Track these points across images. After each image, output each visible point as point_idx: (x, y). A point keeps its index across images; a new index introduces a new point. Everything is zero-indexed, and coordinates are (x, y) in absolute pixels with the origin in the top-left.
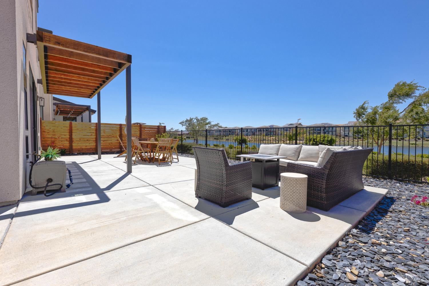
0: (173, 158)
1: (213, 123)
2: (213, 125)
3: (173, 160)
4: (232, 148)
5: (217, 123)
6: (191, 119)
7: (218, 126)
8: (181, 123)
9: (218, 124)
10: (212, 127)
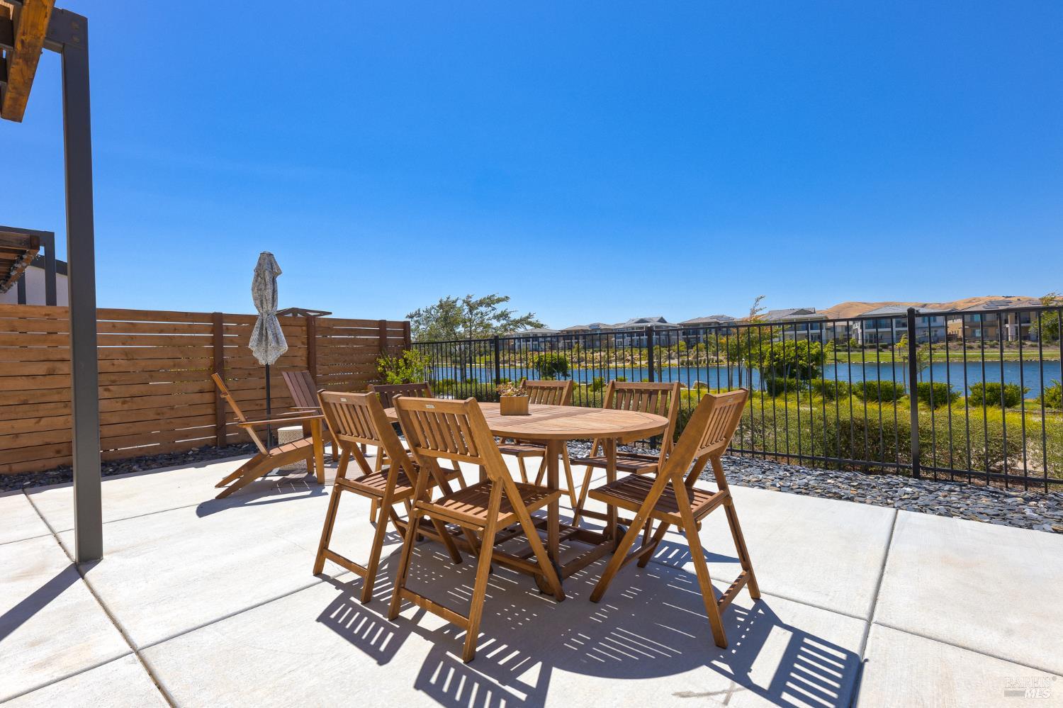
1: (513, 316)
2: (514, 321)
5: (527, 315)
6: (451, 304)
7: (530, 324)
9: (530, 316)
10: (511, 327)
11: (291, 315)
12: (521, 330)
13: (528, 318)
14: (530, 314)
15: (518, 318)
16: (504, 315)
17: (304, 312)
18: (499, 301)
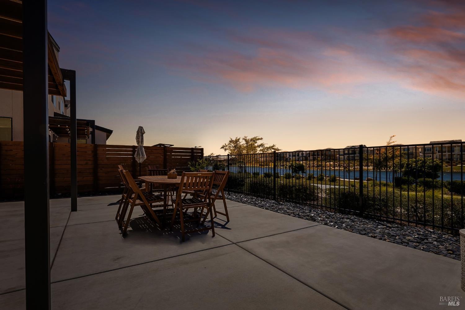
0: (215, 212)
1: (266, 146)
2: (266, 148)
3: (216, 216)
4: (289, 178)
5: (272, 145)
6: (237, 141)
7: (273, 149)
8: (223, 148)
9: (274, 146)
10: (266, 150)
11: (159, 146)
12: (270, 151)
13: (273, 146)
14: (273, 145)
15: (268, 146)
16: (262, 145)
17: (163, 145)
18: (259, 139)
